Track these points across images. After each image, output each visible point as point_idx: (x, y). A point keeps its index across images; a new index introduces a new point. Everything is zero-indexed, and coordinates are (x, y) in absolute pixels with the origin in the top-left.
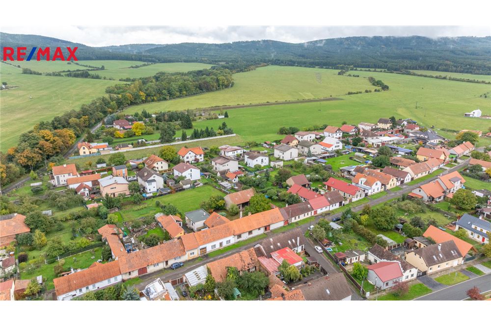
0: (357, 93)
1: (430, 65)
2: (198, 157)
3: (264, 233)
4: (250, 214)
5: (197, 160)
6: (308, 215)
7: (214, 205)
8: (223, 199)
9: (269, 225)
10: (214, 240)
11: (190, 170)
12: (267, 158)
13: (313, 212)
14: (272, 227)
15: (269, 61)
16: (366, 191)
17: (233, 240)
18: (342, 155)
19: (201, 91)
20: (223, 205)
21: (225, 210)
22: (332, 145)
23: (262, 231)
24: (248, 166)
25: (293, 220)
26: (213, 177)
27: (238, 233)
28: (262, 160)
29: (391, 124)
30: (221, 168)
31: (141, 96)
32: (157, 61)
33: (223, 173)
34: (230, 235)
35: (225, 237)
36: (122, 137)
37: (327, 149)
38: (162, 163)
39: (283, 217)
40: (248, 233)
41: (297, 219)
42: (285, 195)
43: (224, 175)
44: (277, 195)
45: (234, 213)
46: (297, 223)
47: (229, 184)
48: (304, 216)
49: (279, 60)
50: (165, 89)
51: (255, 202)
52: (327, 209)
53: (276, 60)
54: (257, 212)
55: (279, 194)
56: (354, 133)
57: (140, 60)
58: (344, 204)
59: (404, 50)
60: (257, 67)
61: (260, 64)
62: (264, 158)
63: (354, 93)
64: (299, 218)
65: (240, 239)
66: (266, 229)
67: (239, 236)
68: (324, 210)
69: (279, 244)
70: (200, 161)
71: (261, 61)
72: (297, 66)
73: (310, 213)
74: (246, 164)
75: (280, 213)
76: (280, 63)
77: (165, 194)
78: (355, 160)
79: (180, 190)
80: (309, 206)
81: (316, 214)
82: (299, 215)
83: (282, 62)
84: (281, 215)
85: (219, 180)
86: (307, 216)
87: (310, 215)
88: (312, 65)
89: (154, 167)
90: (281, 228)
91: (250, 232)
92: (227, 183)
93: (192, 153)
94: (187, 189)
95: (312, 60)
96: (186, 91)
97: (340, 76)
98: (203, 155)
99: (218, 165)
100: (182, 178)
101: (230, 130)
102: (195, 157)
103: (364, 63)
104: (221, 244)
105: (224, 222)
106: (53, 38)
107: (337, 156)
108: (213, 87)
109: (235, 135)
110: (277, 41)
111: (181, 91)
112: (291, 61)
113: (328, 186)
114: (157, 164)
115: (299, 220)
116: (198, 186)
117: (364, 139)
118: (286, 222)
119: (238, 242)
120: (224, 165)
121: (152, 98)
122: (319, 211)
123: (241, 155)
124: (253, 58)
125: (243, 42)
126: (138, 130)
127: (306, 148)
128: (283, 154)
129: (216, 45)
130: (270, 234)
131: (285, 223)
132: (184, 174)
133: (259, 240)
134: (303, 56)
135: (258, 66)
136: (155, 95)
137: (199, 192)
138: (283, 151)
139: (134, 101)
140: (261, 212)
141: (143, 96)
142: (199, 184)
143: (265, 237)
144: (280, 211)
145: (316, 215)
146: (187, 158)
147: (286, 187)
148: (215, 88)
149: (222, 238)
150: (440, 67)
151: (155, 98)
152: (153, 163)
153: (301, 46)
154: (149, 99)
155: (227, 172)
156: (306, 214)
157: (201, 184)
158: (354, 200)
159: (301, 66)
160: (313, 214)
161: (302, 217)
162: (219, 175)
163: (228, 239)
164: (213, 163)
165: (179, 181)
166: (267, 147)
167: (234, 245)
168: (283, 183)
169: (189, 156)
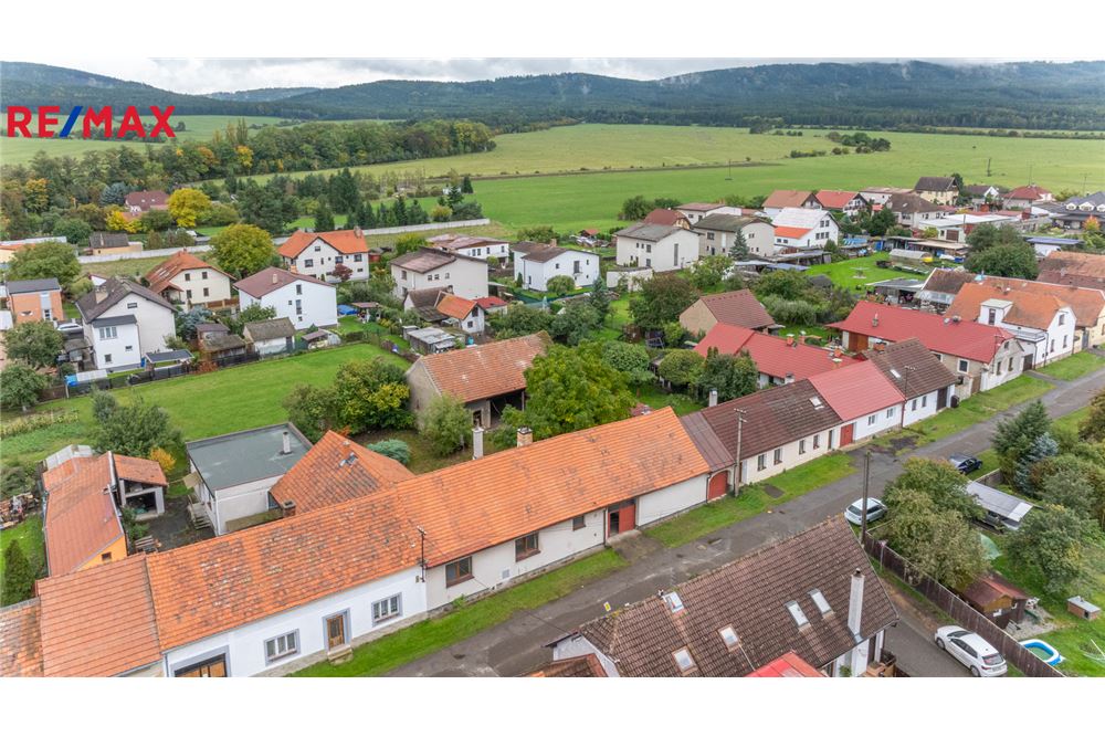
0: (813, 155)
1: (963, 116)
2: (349, 263)
3: (608, 548)
4: (523, 438)
5: (342, 272)
6: (816, 446)
7: (352, 408)
8: (403, 380)
9: (633, 502)
10: (285, 602)
11: (293, 286)
12: (595, 261)
13: (837, 431)
14: (650, 511)
15: (581, 114)
16: (1028, 349)
17: (418, 595)
18: (846, 258)
19: (408, 153)
20: (396, 404)
21: (412, 429)
22: (806, 231)
23: (594, 534)
24: (525, 287)
25: (752, 473)
26: (386, 316)
27: (450, 548)
28: (577, 263)
29: (957, 194)
30: (421, 284)
31: (241, 155)
32: (317, 116)
33: (427, 300)
34: (397, 567)
35: (360, 580)
36: (130, 229)
37: (792, 243)
38: (205, 276)
39: (703, 452)
40: (511, 550)
41: (772, 470)
42: (685, 365)
43: (430, 307)
44: (652, 368)
45: (448, 442)
46: (769, 487)
47: (447, 336)
48: (802, 451)
49: (604, 112)
50: (308, 142)
51: (554, 380)
52: (894, 421)
53: (597, 111)
54: (566, 428)
55: (658, 363)
56: (855, 212)
57: (276, 114)
58: (955, 402)
59: (893, 91)
60: (554, 126)
61: (561, 120)
62: (582, 258)
63: (806, 155)
64: (777, 461)
65: (466, 589)
66: (614, 522)
67: (459, 569)
68: (884, 422)
69: (728, 634)
70: (355, 276)
71: (563, 113)
72: (649, 123)
73: (823, 437)
74: (520, 282)
75: (682, 435)
76: (606, 118)
77: (168, 374)
78: (899, 269)
79: (239, 360)
80: (816, 401)
81: (852, 441)
82: (776, 445)
83: (612, 115)
84: (690, 446)
85: (406, 321)
86: (811, 454)
87: (823, 449)
88: (684, 120)
89: (172, 288)
90: (694, 514)
91: (526, 545)
92: (439, 331)
93: (324, 247)
94: (270, 356)
95: (682, 111)
96: (368, 151)
97: (755, 135)
98: (365, 257)
99: (410, 276)
100: (257, 315)
101: (472, 206)
102: (338, 261)
103: (806, 115)
104: (336, 627)
105: (372, 484)
106: (75, 71)
107: (833, 261)
108: (441, 146)
109: (487, 221)
110: (598, 76)
111: (353, 150)
112: (633, 113)
113: (854, 336)
114: (187, 277)
115: (778, 469)
116: (320, 344)
117: (900, 220)
118: (718, 480)
119: (452, 608)
120: (433, 274)
121: (272, 163)
122: (863, 430)
123: (502, 260)
124: (544, 109)
125: (519, 79)
126: (186, 210)
127: (724, 236)
128: (649, 250)
129: (457, 85)
130: (642, 551)
131: (711, 492)
132: (266, 302)
133: (576, 588)
134: (660, 105)
135: (557, 123)
136: (280, 156)
137: (319, 365)
138: (649, 242)
139: (219, 168)
140: (585, 427)
141: (246, 155)
142: (324, 337)
143: (614, 572)
144: (686, 426)
145: (850, 447)
146: (309, 263)
147: (682, 341)
148: (445, 150)
149: (340, 589)
150: (989, 119)
151: (281, 164)
152: (173, 275)
153: (652, 85)
154: (263, 163)
155: (442, 296)
156: (809, 440)
157: (333, 339)
158: (990, 382)
159: (657, 123)
160: (836, 445)
161: (792, 456)
162: (409, 305)
163: (382, 590)
164: (396, 273)
165: (242, 327)
166: (591, 242)
167: (422, 626)
168: (668, 326)
169: (316, 257)
